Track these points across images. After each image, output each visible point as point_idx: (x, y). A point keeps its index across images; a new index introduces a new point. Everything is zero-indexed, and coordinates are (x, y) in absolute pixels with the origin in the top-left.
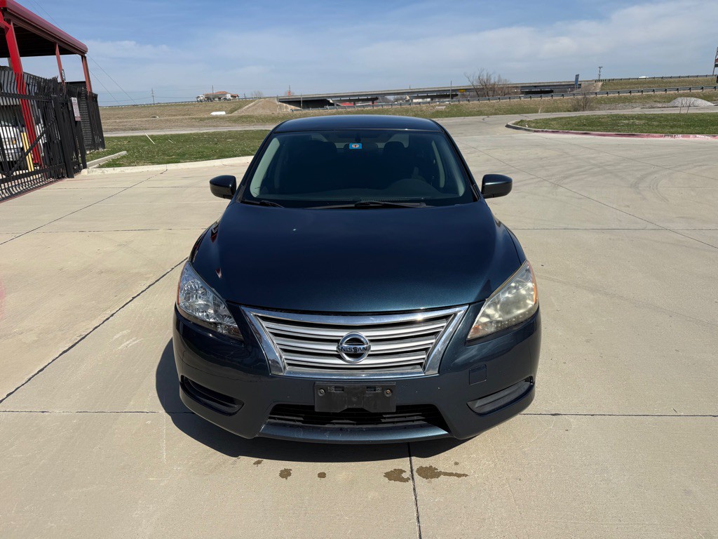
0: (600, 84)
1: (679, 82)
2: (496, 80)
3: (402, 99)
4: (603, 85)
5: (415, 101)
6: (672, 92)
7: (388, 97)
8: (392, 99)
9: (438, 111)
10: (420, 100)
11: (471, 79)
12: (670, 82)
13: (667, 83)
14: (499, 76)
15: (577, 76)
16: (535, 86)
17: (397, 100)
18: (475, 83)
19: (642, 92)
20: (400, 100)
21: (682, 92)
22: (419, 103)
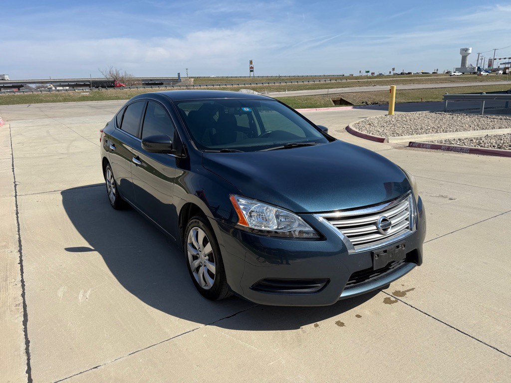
0: (193, 79)
1: (236, 80)
2: (124, 75)
3: (43, 87)
4: (194, 80)
5: (58, 88)
6: (236, 86)
7: (30, 85)
8: (34, 87)
9: (83, 96)
10: (61, 88)
11: (105, 73)
12: (232, 80)
13: (230, 80)
14: (125, 72)
15: (179, 74)
16: (151, 80)
17: (38, 88)
18: (108, 77)
19: (220, 85)
20: (42, 87)
21: (240, 86)
22: (61, 90)
